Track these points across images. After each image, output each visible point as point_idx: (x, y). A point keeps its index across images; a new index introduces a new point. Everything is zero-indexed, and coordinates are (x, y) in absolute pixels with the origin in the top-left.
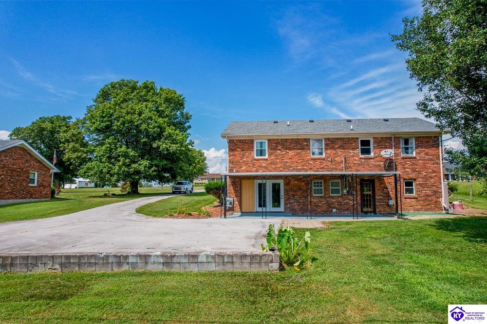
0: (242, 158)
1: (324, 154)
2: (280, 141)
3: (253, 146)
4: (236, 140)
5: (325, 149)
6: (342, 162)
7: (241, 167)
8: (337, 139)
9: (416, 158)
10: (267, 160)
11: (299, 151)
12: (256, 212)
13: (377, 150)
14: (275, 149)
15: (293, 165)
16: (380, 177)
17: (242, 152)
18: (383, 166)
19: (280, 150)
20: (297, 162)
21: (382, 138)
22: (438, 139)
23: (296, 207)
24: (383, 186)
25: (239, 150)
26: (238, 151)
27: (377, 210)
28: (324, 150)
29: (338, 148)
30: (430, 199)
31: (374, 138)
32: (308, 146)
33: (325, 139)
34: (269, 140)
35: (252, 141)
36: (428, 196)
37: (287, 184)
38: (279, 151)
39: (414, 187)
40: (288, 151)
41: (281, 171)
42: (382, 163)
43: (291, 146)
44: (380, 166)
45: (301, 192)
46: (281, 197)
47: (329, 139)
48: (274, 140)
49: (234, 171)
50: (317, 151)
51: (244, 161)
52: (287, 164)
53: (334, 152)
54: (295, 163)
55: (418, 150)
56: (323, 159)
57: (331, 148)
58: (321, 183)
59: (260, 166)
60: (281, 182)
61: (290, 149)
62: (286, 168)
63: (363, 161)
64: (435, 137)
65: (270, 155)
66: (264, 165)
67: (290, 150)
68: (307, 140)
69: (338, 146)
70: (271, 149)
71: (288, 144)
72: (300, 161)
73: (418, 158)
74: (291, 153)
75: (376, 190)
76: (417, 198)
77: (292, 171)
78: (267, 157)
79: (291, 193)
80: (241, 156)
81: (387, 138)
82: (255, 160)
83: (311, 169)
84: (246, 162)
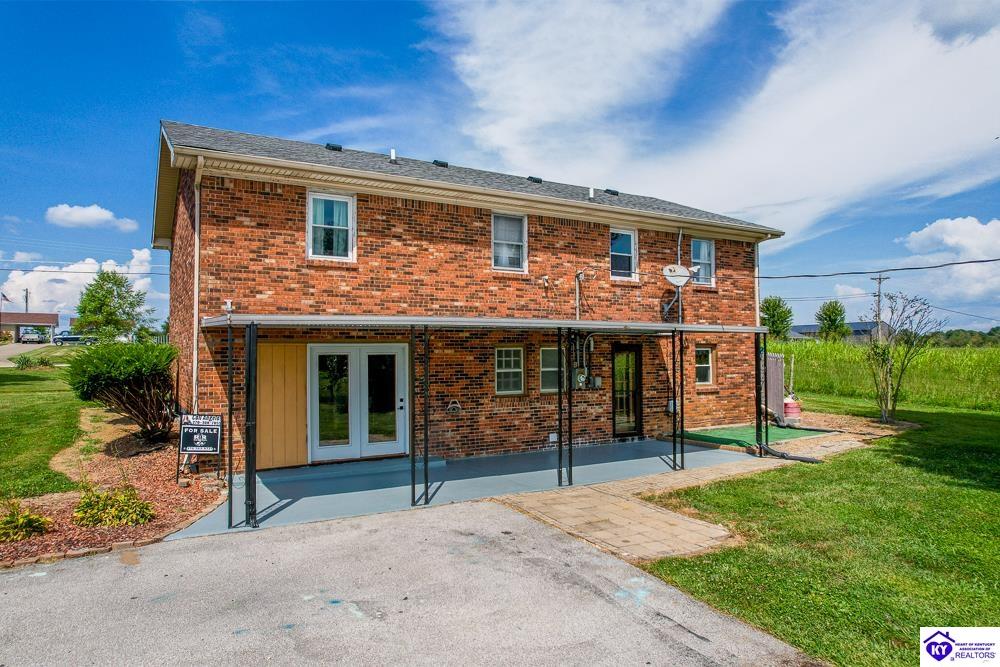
0: (259, 255)
1: (526, 264)
2: (399, 205)
3: (303, 214)
4: (235, 181)
5: (531, 249)
6: (572, 291)
7: (254, 292)
8: (562, 221)
9: (716, 292)
10: (355, 270)
11: (461, 248)
12: (314, 465)
13: (647, 266)
14: (384, 232)
15: (440, 295)
16: (653, 338)
17: (259, 232)
18: (658, 309)
19: (398, 237)
20: (453, 285)
21: (657, 233)
22: (753, 251)
23: (449, 434)
24: (657, 362)
25: (246, 221)
26: (240, 225)
27: (647, 427)
28: (525, 250)
29: (566, 249)
30: (739, 392)
31: (641, 231)
32: (484, 232)
33: (529, 216)
34: (363, 199)
35: (301, 193)
36: (736, 386)
37: (419, 359)
38: (395, 243)
39: (710, 365)
40: (425, 244)
41: (403, 312)
42: (656, 301)
43: (437, 229)
44: (651, 307)
45: (464, 382)
46: (398, 404)
47: (540, 218)
48: (379, 199)
49: (228, 306)
50: (506, 254)
51: (268, 270)
52: (424, 291)
53: (554, 260)
54: (447, 288)
55: (721, 272)
56: (527, 280)
57: (546, 248)
58: (517, 353)
59: (330, 293)
60: (400, 352)
61: (431, 239)
62: (419, 302)
63: (618, 291)
64: (749, 244)
65: (366, 252)
66: (344, 288)
67: (431, 241)
68: (482, 214)
69: (561, 243)
70: (371, 231)
71: (426, 219)
72: (461, 282)
73: (721, 293)
74: (436, 252)
75: (644, 375)
76: (718, 393)
77: (437, 312)
78: (352, 258)
79: (434, 389)
80: (255, 245)
81: (667, 234)
82: (310, 267)
83: (493, 309)
84: (274, 274)
